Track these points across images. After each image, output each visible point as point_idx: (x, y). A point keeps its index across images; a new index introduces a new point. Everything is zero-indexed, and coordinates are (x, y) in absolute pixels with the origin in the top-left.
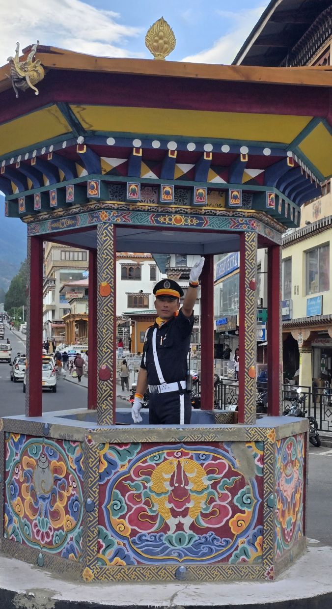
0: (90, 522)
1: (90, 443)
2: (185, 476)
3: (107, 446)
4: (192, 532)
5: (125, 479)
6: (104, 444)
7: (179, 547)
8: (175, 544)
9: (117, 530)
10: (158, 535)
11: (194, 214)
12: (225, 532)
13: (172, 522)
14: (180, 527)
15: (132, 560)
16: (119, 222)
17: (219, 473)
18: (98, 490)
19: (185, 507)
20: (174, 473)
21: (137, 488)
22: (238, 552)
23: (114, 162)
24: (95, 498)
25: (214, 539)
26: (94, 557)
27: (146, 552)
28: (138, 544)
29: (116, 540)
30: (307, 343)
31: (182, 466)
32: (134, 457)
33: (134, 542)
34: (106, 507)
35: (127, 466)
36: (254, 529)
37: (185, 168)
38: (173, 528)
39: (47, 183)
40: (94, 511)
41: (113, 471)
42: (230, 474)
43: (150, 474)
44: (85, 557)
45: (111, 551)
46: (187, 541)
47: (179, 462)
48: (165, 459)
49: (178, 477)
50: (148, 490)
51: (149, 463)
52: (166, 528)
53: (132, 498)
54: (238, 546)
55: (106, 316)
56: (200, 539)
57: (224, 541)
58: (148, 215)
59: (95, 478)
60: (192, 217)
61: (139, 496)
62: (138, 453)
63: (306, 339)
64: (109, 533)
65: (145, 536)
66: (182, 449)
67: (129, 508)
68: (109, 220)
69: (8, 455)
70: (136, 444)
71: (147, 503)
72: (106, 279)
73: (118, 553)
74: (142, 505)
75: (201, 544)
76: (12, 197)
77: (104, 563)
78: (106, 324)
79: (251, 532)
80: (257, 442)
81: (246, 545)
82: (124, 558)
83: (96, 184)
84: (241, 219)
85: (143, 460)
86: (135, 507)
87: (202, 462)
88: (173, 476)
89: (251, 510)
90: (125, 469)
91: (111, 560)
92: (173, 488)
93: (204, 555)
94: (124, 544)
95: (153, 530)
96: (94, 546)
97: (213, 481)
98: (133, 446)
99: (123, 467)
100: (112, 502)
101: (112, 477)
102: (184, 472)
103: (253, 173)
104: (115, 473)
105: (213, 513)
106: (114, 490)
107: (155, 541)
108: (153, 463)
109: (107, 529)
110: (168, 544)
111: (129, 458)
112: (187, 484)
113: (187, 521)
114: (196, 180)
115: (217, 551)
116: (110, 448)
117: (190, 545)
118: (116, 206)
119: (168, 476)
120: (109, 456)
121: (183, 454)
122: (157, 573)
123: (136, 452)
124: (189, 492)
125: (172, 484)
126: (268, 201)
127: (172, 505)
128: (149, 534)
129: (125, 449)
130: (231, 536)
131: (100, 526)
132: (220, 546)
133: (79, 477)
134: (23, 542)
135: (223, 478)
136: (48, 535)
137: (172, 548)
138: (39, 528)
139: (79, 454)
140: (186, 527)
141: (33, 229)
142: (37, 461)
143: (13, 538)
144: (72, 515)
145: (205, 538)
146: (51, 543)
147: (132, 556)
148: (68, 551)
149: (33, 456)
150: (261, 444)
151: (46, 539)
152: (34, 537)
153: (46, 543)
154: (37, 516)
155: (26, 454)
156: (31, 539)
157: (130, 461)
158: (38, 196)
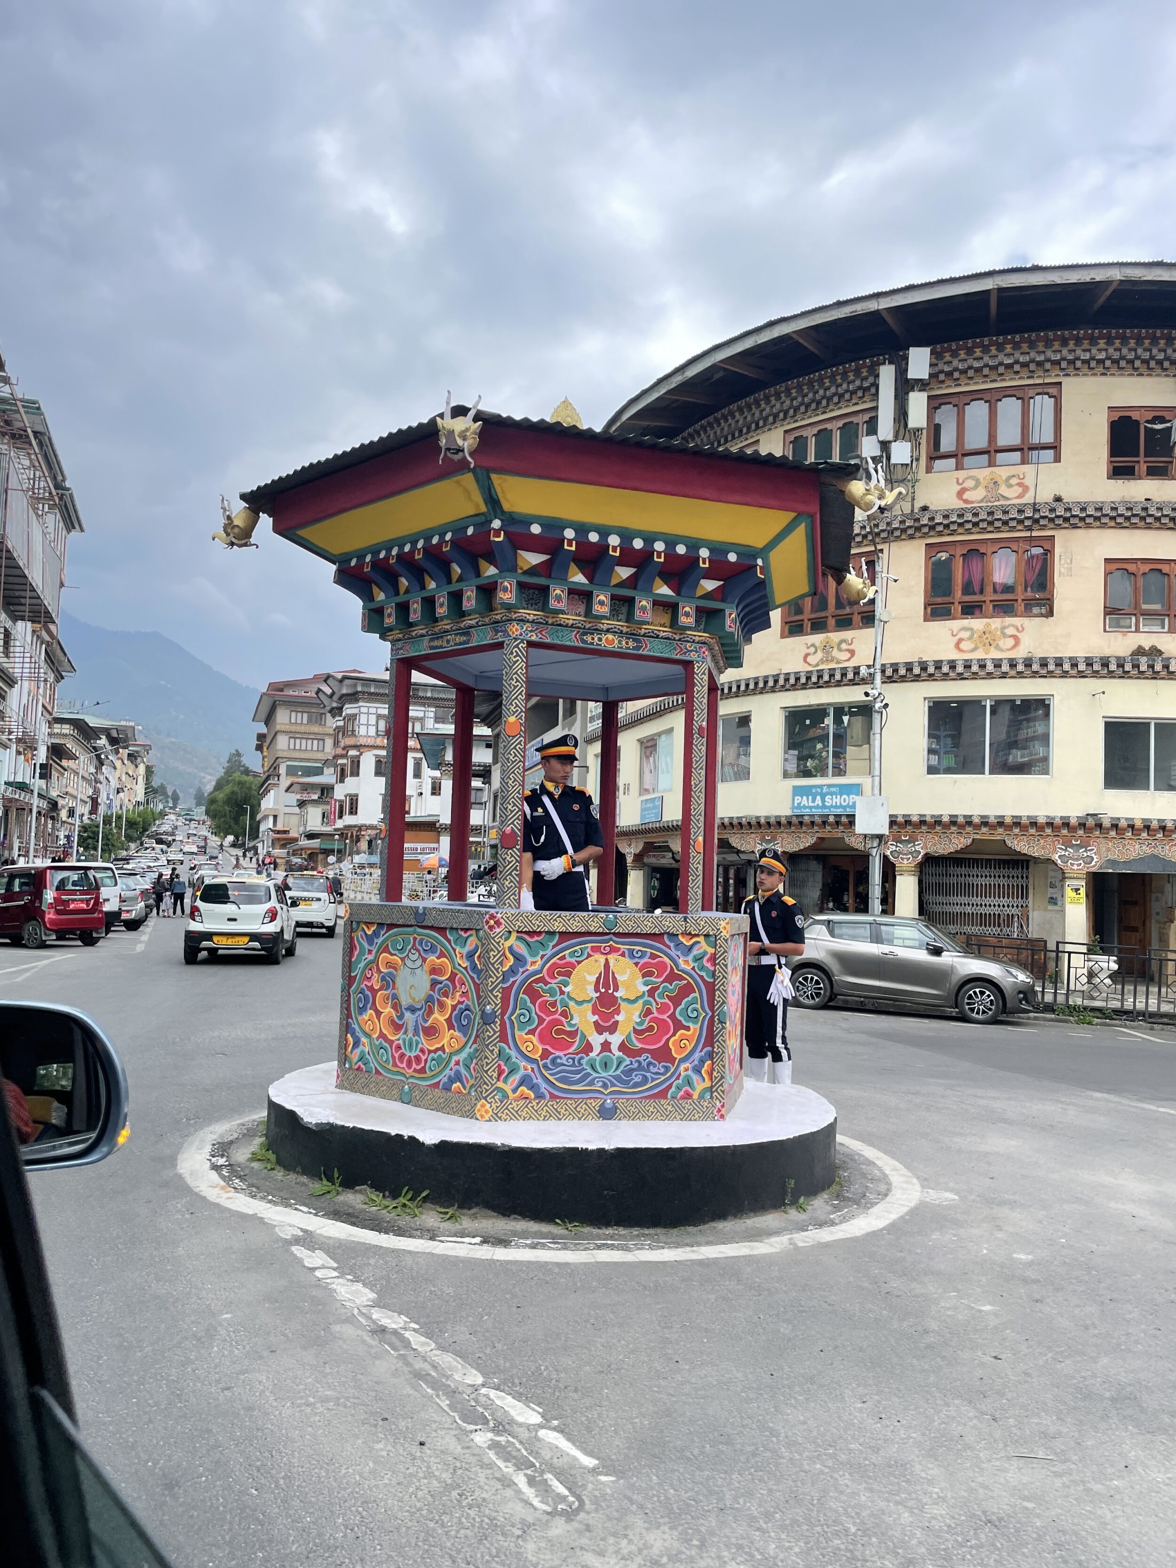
0: (489, 1037)
1: (491, 930)
2: (614, 978)
3: (514, 935)
4: (621, 1054)
5: (537, 981)
6: (510, 932)
7: (604, 1074)
8: (600, 1071)
9: (524, 1050)
10: (577, 1057)
11: (631, 634)
12: (664, 1055)
13: (597, 1040)
14: (606, 1046)
15: (543, 1090)
16: (534, 638)
17: (658, 977)
18: (500, 995)
19: (613, 1020)
20: (600, 974)
21: (552, 992)
22: (680, 1081)
23: (533, 559)
24: (497, 1005)
25: (649, 1064)
26: (492, 1085)
27: (562, 1080)
28: (551, 1069)
29: (523, 1064)
30: (638, 858)
31: (611, 965)
32: (549, 952)
33: (545, 1066)
34: (510, 1018)
35: (540, 963)
36: (701, 1051)
37: (624, 573)
38: (597, 1049)
39: (432, 585)
40: (494, 1022)
41: (521, 970)
42: (671, 978)
43: (568, 974)
44: (480, 1086)
45: (516, 1078)
46: (615, 1067)
47: (607, 959)
48: (589, 956)
49: (606, 980)
50: (565, 997)
51: (568, 959)
52: (588, 1048)
53: (544, 1007)
54: (680, 1074)
55: (513, 762)
56: (631, 1064)
57: (664, 1067)
58: (572, 631)
59: (498, 978)
60: (627, 638)
61: (554, 1004)
62: (554, 947)
63: (638, 852)
64: (513, 1053)
65: (560, 1058)
66: (611, 942)
67: (541, 1020)
68: (521, 635)
69: (356, 953)
70: (551, 933)
71: (564, 1014)
72: (514, 713)
73: (525, 1081)
74: (556, 1016)
75: (633, 1070)
76: (373, 606)
77: (505, 1096)
78: (513, 772)
79: (697, 1055)
80: (707, 936)
81: (690, 1072)
82: (533, 1087)
83: (510, 584)
84: (689, 644)
85: (561, 955)
86: (548, 1019)
87: (636, 960)
88: (598, 979)
89: (698, 1026)
90: (536, 967)
91: (514, 1091)
92: (598, 994)
93: (636, 1085)
94: (533, 1069)
95: (571, 1051)
96: (494, 1071)
97: (650, 987)
98: (548, 936)
99: (535, 963)
100: (518, 1012)
101: (519, 978)
103: (709, 585)
104: (523, 972)
105: (650, 1028)
106: (521, 995)
107: (573, 1065)
108: (573, 960)
109: (510, 1048)
110: (589, 1070)
111: (541, 953)
112: (616, 989)
113: (615, 1040)
114: (639, 587)
115: (653, 1080)
116: (518, 938)
117: (618, 1072)
118: (531, 618)
119: (593, 979)
120: (516, 949)
121: (613, 950)
122: (575, 1108)
123: (551, 944)
124: (619, 1001)
125: (597, 990)
126: (728, 622)
127: (596, 1017)
128: (565, 1055)
129: (537, 941)
130: (672, 1060)
131: (502, 1044)
132: (657, 1073)
133: (472, 978)
134: (377, 1072)
135: (663, 982)
136: (418, 1059)
137: (595, 1075)
138: (403, 1050)
139: (474, 946)
140: (614, 1047)
141: (401, 649)
142: (403, 959)
143: (360, 1067)
144: (459, 1031)
145: (639, 1062)
146: (423, 1071)
147: (543, 1085)
148: (451, 1081)
149: (396, 952)
150: (712, 939)
151: (414, 1065)
152: (395, 1065)
153: (415, 1071)
154: (401, 1035)
155: (386, 950)
156: (390, 1067)
157: (543, 956)
158: (418, 603)
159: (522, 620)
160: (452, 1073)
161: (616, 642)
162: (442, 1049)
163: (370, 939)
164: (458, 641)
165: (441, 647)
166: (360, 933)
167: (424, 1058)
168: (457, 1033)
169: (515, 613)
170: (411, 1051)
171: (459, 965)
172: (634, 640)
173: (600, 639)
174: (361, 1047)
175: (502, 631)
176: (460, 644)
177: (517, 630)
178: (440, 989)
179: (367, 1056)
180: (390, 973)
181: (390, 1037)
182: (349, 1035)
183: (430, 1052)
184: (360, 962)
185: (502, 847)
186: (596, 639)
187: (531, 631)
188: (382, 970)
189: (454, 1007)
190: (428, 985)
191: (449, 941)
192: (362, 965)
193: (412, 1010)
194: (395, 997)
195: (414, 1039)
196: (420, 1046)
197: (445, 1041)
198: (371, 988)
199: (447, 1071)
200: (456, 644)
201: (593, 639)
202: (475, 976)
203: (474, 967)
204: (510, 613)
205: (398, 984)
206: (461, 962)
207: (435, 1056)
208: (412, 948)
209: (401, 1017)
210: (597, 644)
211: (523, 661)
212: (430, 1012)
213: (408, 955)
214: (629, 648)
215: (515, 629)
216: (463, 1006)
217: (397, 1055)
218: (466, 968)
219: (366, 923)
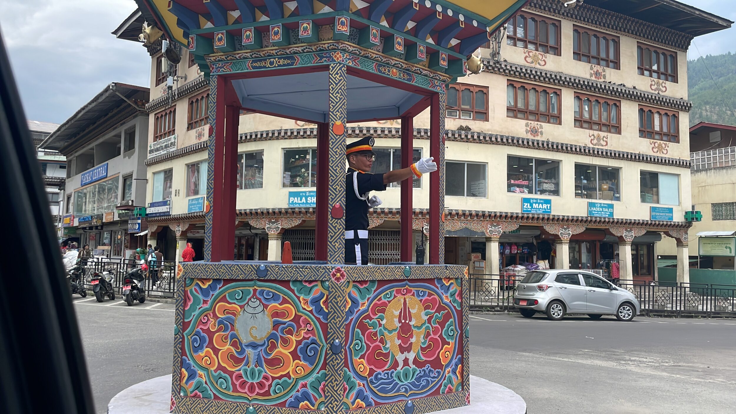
0: (338, 364)
1: (338, 281)
2: (409, 312)
3: (351, 284)
4: (414, 366)
5: (365, 318)
6: (349, 282)
8: (403, 380)
9: (358, 370)
10: (390, 372)
11: (407, 70)
12: (437, 364)
13: (400, 358)
14: (406, 362)
15: (371, 400)
16: (351, 65)
17: (432, 309)
18: (344, 331)
19: (409, 342)
20: (402, 310)
21: (374, 326)
22: (446, 381)
24: (342, 338)
25: (430, 371)
26: (341, 401)
27: (382, 390)
28: (375, 383)
29: (358, 381)
31: (407, 302)
32: (372, 296)
33: (371, 382)
34: (349, 348)
35: (367, 304)
36: (456, 359)
38: (401, 364)
40: (341, 352)
42: (440, 308)
43: (383, 311)
44: (331, 403)
45: (354, 392)
46: (411, 376)
47: (405, 299)
48: (395, 297)
49: (405, 314)
50: (382, 328)
51: (384, 300)
52: (396, 364)
53: (370, 338)
54: (446, 376)
56: (420, 373)
57: (438, 372)
58: (373, 63)
59: (343, 317)
61: (375, 334)
62: (375, 291)
65: (380, 374)
66: (407, 286)
67: (368, 347)
68: (343, 61)
69: (190, 303)
70: (373, 281)
71: (382, 341)
72: (340, 118)
73: (359, 395)
74: (377, 343)
75: (421, 377)
77: (348, 408)
79: (454, 362)
80: (457, 279)
81: (450, 374)
82: (364, 398)
83: (346, 20)
84: (436, 81)
85: (378, 298)
86: (372, 346)
87: (421, 298)
88: (401, 313)
89: (454, 341)
90: (364, 307)
91: (353, 403)
92: (400, 325)
93: (424, 387)
94: (364, 384)
95: (386, 368)
96: (341, 390)
97: (428, 316)
98: (371, 284)
99: (364, 305)
100: (354, 342)
101: (355, 316)
102: (409, 308)
103: (454, 42)
104: (357, 312)
105: (429, 346)
106: (356, 329)
107: (388, 379)
108: (386, 300)
109: (350, 371)
110: (397, 381)
111: (368, 296)
112: (410, 320)
113: (411, 356)
114: (418, 37)
115: (432, 382)
116: (354, 286)
117: (413, 380)
118: (351, 49)
119: (397, 313)
120: (353, 295)
121: (408, 291)
122: (391, 410)
123: (373, 289)
124: (413, 328)
125: (400, 321)
126: (464, 68)
127: (400, 341)
128: (383, 371)
129: (365, 288)
130: (441, 366)
131: (345, 368)
132: (434, 377)
133: (318, 319)
134: (216, 397)
135: (435, 312)
136: (261, 385)
137: (401, 383)
138: (245, 379)
139: (319, 294)
140: (411, 362)
141: (221, 68)
142: (241, 307)
143: (196, 394)
144: (305, 360)
145: (424, 370)
146: (267, 393)
147: (370, 396)
148: (298, 400)
149: (235, 301)
150: (460, 281)
151: (257, 390)
152: (235, 390)
153: (258, 394)
154: (242, 366)
155: (224, 299)
156: (230, 393)
157: (369, 298)
158: (250, 31)
159: (344, 50)
160: (299, 394)
161: (398, 74)
162: (288, 375)
163: (206, 293)
164: (281, 63)
165: (265, 67)
166: (193, 287)
167: (267, 384)
168: (303, 362)
169: (342, 43)
170: (253, 379)
171: (304, 309)
172: (408, 74)
173: (389, 71)
174: (197, 379)
175: (327, 57)
176: (284, 65)
177: (340, 57)
178: (283, 329)
179: (205, 385)
180: (227, 319)
181: (229, 369)
182: (183, 369)
183: (274, 378)
184: (194, 311)
185: (333, 218)
186: (387, 70)
187: (349, 59)
188: (219, 315)
189: (299, 343)
190: (271, 326)
191: (293, 291)
192: (197, 312)
193: (254, 346)
194: (234, 336)
195: (256, 369)
196: (263, 374)
197: (290, 369)
198: (208, 331)
199: (294, 393)
200: (279, 66)
201: (385, 70)
202: (321, 317)
203: (320, 310)
204: (338, 43)
205: (237, 325)
206: (305, 307)
207: (280, 382)
208: (252, 297)
209: (242, 351)
210: (387, 74)
211: (344, 80)
212: (274, 347)
213: (248, 303)
214: (404, 79)
215: (339, 56)
216: (309, 341)
217: (237, 383)
218: (311, 312)
219: (202, 280)
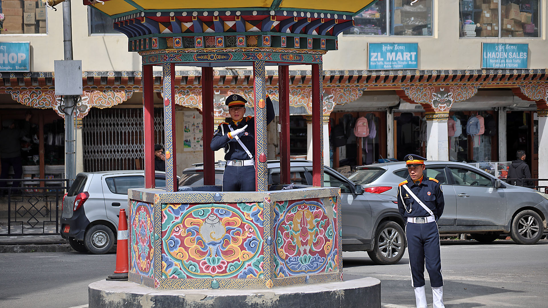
0: (271, 251)
1: (270, 202)
2: (306, 219)
3: (275, 203)
4: (310, 254)
5: (282, 224)
8: (304, 263)
9: (280, 255)
10: (297, 257)
12: (322, 253)
13: (302, 249)
14: (305, 251)
15: (287, 273)
17: (319, 218)
18: (273, 231)
21: (287, 229)
22: (328, 265)
24: (272, 236)
25: (319, 258)
26: (273, 272)
27: (293, 268)
28: (289, 264)
29: (280, 262)
31: (305, 214)
32: (286, 210)
33: (287, 262)
34: (275, 242)
35: (283, 215)
38: (302, 253)
40: (272, 244)
41: (278, 219)
42: (324, 218)
43: (292, 220)
44: (267, 274)
45: (279, 268)
46: (308, 260)
47: (303, 212)
48: (298, 210)
49: (303, 222)
50: (291, 230)
52: (299, 253)
53: (285, 236)
54: (328, 262)
56: (313, 259)
57: (323, 259)
59: (272, 223)
60: (297, 55)
61: (288, 234)
62: (287, 207)
64: (277, 257)
65: (291, 258)
66: (304, 204)
67: (285, 241)
68: (263, 58)
69: (165, 219)
70: (286, 201)
71: (292, 238)
72: (263, 97)
73: (281, 270)
74: (289, 239)
75: (313, 261)
79: (333, 252)
81: (331, 261)
82: (284, 272)
84: (317, 55)
85: (289, 212)
86: (287, 241)
87: (312, 211)
88: (301, 220)
89: (332, 239)
90: (282, 218)
91: (278, 274)
92: (301, 228)
93: (315, 268)
94: (283, 264)
95: (294, 254)
96: (273, 266)
97: (317, 223)
98: (285, 203)
100: (278, 239)
101: (278, 223)
105: (318, 242)
106: (278, 231)
107: (295, 261)
108: (293, 213)
109: (276, 255)
110: (301, 263)
111: (284, 211)
112: (307, 225)
113: (308, 248)
115: (320, 265)
116: (277, 204)
117: (309, 263)
118: (268, 50)
119: (299, 221)
120: (276, 210)
121: (305, 207)
122: (298, 280)
124: (308, 230)
125: (301, 226)
127: (301, 239)
128: (293, 257)
129: (282, 205)
130: (325, 256)
131: (274, 254)
132: (321, 262)
133: (257, 225)
134: (188, 277)
135: (321, 220)
136: (220, 267)
137: (303, 265)
138: (208, 264)
139: (257, 210)
140: (308, 251)
142: (203, 220)
143: (174, 277)
145: (315, 257)
146: (225, 272)
147: (287, 271)
149: (199, 217)
150: (335, 198)
151: (217, 270)
152: (202, 271)
153: (218, 273)
154: (206, 257)
155: (190, 216)
156: (199, 273)
159: (264, 52)
160: (246, 270)
162: (238, 260)
163: (176, 212)
164: (219, 58)
165: (207, 60)
166: (167, 209)
167: (224, 266)
168: (248, 251)
170: (214, 264)
171: (247, 220)
173: (288, 57)
174: (174, 267)
176: (221, 60)
178: (233, 233)
179: (180, 270)
180: (193, 228)
181: (197, 259)
182: (163, 262)
183: (228, 263)
184: (169, 224)
185: (260, 162)
188: (187, 226)
189: (244, 240)
190: (225, 231)
191: (239, 209)
192: (171, 225)
193: (213, 244)
194: (199, 239)
195: (216, 258)
196: (221, 260)
197: (240, 256)
198: (180, 237)
199: (242, 270)
200: (217, 59)
202: (259, 224)
203: (258, 220)
204: (260, 48)
205: (201, 232)
206: (248, 218)
207: (233, 264)
208: (211, 213)
209: (206, 247)
212: (227, 243)
213: (208, 217)
215: (261, 56)
216: (251, 239)
217: (204, 267)
218: (252, 221)
219: (174, 204)
